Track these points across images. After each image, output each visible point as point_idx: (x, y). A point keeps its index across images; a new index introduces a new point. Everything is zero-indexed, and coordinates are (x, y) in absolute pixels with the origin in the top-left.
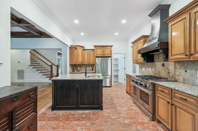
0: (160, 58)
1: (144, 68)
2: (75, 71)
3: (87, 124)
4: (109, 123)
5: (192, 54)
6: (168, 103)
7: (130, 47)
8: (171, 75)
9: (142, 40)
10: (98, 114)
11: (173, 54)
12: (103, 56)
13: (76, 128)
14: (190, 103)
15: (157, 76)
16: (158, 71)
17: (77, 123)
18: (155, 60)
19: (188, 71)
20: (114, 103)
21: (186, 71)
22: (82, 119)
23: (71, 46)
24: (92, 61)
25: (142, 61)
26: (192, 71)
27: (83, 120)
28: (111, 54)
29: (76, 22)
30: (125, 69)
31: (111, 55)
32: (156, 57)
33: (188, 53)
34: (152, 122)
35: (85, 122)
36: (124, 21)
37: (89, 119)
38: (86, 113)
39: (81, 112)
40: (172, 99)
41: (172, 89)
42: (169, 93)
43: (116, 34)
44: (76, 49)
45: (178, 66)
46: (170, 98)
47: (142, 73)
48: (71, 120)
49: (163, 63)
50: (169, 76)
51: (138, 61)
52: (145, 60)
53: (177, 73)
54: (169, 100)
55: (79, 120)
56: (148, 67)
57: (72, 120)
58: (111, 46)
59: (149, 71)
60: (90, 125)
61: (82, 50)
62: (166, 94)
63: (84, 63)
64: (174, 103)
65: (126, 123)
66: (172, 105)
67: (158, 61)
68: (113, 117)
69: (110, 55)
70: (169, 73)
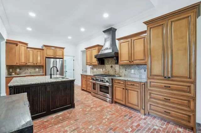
0: (109, 62)
1: (95, 69)
2: (13, 74)
3: (71, 122)
4: (88, 114)
5: (133, 61)
6: (124, 89)
7: (80, 52)
8: (117, 73)
9: (97, 48)
10: (73, 112)
11: (122, 60)
12: (55, 57)
13: (64, 129)
14: (137, 86)
15: (107, 74)
16: (107, 71)
17: (60, 125)
18: (105, 64)
19: (127, 70)
20: (78, 100)
21: (126, 70)
22: (62, 121)
23: (7, 40)
24: (39, 61)
25: (97, 63)
26: (129, 70)
27: (64, 121)
28: (63, 55)
29: (32, 15)
30: (74, 70)
31: (64, 57)
32: (106, 61)
33: (130, 60)
34: (112, 104)
35: (67, 121)
36: (83, 30)
37: (69, 118)
38: (61, 115)
39: (54, 116)
40: (125, 86)
41: (125, 81)
42: (124, 83)
43: (70, 38)
44: (17, 45)
45: (121, 67)
46: (124, 86)
47: (93, 73)
48: (50, 127)
49: (112, 65)
50: (116, 74)
51: (93, 64)
52: (99, 63)
53: (121, 72)
54: (124, 87)
55: (59, 123)
56: (99, 68)
57: (53, 126)
58: (63, 48)
59: (100, 71)
60: (74, 121)
61: (26, 47)
62: (122, 84)
63: (29, 64)
64: (126, 88)
65: (99, 110)
66: (126, 89)
67: (107, 64)
68: (87, 110)
69: (61, 57)
70: (116, 72)
